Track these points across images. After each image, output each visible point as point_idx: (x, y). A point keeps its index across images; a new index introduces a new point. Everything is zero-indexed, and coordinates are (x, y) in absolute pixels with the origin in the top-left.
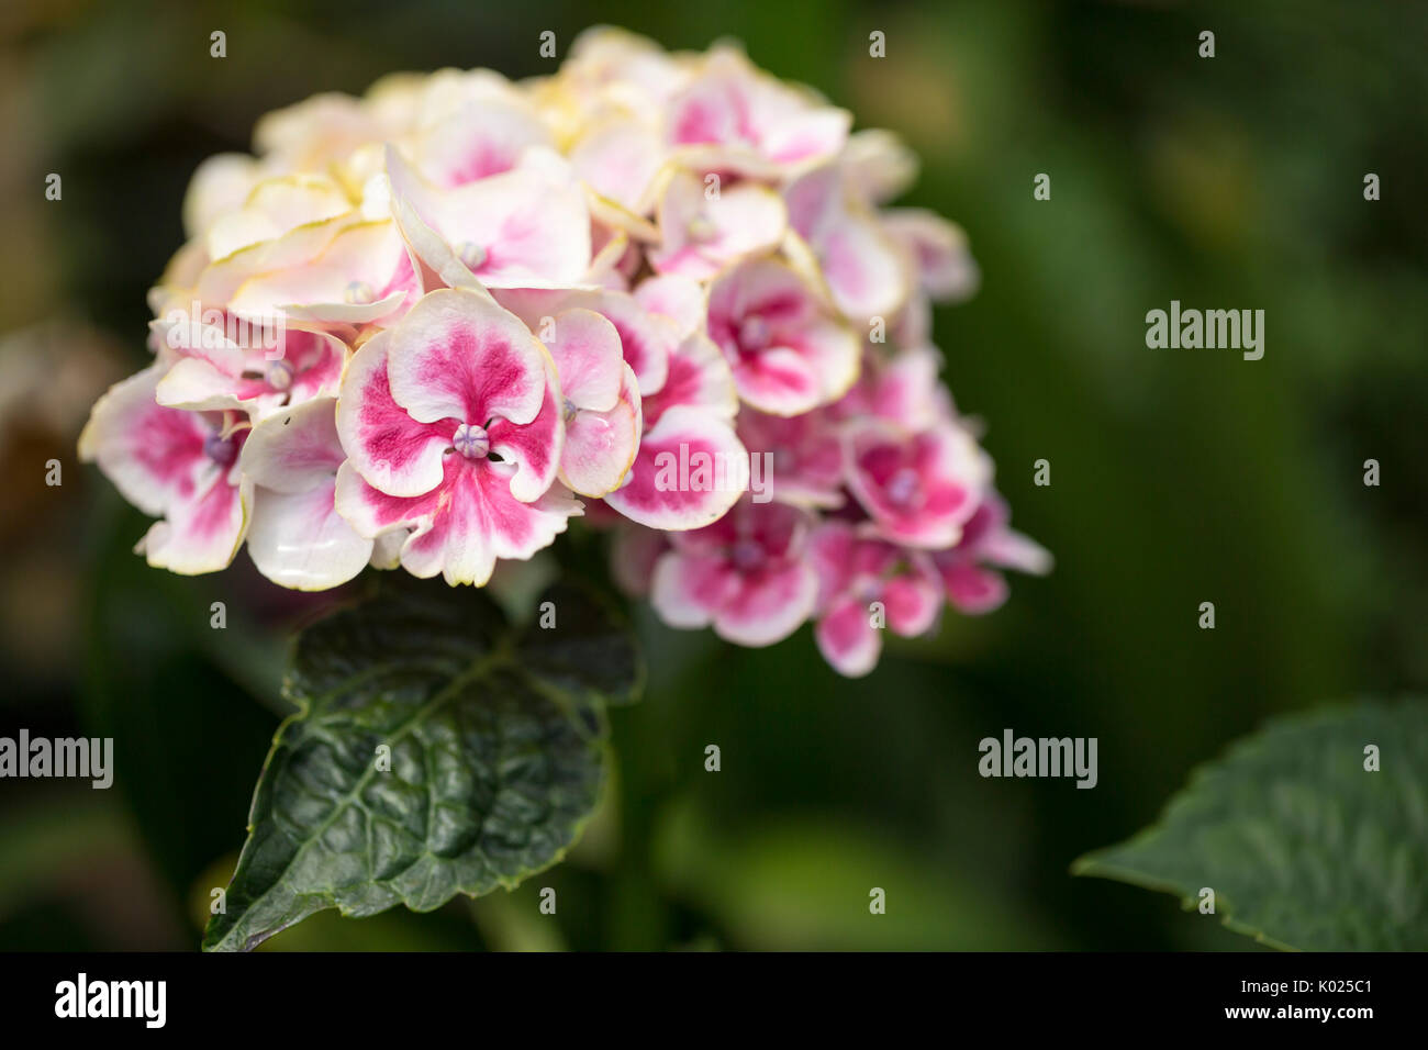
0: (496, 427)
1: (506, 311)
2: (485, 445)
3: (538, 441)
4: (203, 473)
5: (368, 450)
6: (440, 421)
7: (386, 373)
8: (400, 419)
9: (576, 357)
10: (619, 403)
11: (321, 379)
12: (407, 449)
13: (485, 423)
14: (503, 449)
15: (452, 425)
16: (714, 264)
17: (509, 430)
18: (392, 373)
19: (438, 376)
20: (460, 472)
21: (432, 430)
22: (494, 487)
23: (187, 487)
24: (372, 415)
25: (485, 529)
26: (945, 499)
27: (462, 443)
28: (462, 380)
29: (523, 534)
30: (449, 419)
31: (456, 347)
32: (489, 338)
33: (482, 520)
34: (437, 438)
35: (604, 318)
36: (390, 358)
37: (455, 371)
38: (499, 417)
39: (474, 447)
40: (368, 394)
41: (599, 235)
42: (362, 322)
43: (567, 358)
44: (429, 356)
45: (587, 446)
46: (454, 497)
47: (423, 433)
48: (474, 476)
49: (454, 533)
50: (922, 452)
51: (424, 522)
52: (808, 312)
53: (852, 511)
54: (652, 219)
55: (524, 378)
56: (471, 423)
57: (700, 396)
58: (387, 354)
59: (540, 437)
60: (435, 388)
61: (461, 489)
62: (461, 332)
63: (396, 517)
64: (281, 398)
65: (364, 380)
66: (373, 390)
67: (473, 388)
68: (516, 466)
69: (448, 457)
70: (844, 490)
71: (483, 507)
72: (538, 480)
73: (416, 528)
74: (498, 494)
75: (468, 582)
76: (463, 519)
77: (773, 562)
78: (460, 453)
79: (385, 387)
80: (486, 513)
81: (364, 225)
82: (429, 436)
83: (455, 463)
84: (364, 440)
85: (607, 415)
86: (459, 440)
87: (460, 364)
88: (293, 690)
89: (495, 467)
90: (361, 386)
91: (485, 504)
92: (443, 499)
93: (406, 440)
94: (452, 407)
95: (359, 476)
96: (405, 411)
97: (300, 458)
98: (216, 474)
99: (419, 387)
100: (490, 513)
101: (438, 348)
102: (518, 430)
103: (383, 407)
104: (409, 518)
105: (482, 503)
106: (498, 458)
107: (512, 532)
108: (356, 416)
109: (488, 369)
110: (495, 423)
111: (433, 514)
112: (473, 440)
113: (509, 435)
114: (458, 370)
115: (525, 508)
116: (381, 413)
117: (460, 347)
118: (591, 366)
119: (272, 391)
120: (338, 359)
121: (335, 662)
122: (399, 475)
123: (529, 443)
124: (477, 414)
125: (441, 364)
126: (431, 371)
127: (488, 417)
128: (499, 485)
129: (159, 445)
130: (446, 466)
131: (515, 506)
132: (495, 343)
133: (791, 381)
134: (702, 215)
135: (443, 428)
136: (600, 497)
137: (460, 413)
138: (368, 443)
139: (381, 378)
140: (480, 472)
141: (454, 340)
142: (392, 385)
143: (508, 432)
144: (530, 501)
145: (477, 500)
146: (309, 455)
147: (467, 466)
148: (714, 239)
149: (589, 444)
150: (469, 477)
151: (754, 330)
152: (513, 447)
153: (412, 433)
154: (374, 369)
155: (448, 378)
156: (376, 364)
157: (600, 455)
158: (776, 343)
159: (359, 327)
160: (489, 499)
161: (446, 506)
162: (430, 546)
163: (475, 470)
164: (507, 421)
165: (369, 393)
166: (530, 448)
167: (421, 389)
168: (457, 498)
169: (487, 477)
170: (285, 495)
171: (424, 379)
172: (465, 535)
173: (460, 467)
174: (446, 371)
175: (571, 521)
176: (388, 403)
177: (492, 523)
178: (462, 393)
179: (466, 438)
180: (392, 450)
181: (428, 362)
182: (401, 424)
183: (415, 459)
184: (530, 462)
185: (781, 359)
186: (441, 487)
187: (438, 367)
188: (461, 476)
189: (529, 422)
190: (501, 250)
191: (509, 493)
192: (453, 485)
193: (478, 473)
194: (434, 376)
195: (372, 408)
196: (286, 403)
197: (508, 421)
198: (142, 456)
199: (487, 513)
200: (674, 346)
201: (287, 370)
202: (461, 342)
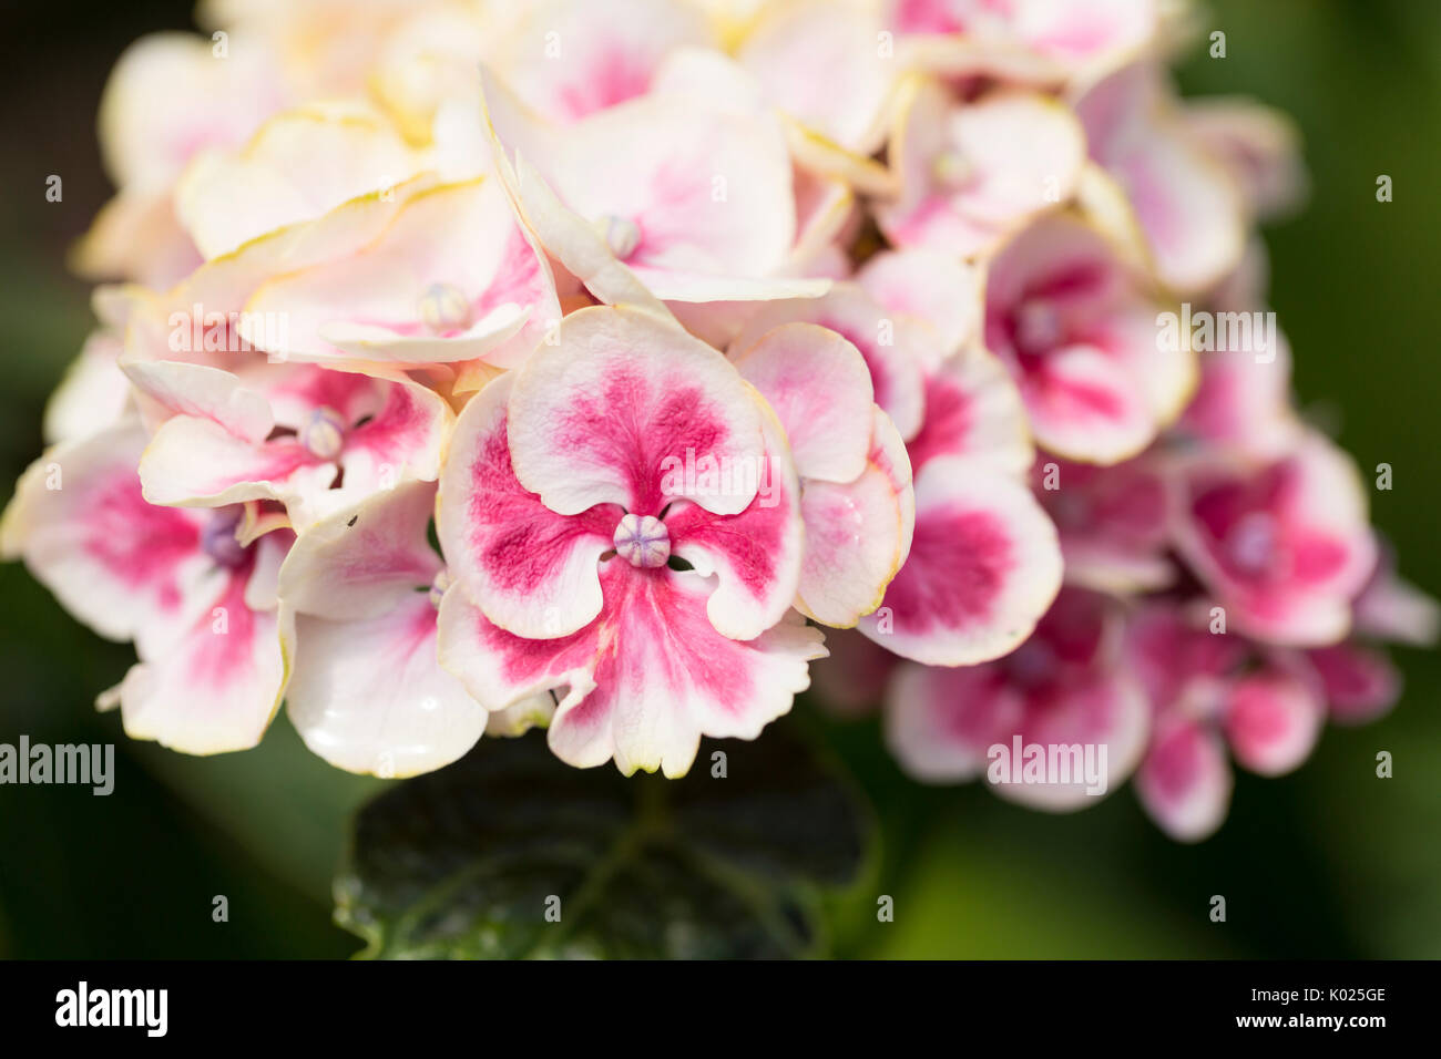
0: (679, 516)
1: (700, 342)
2: (664, 547)
3: (754, 543)
4: (198, 579)
5: (485, 566)
6: (591, 510)
7: (505, 440)
8: (531, 511)
9: (795, 399)
10: (867, 469)
11: (394, 444)
12: (544, 558)
13: (660, 511)
14: (691, 551)
15: (609, 514)
16: (979, 226)
17: (703, 523)
18: (515, 440)
19: (585, 441)
20: (626, 589)
21: (580, 523)
22: (682, 612)
23: (171, 597)
24: (490, 509)
25: (675, 685)
26: (1319, 560)
27: (630, 546)
28: (624, 445)
29: (740, 694)
30: (604, 505)
31: (614, 395)
32: (669, 382)
33: (668, 668)
34: (588, 537)
35: (839, 337)
36: (511, 417)
37: (613, 432)
38: (682, 500)
39: (649, 553)
40: (480, 474)
41: (805, 188)
42: (462, 359)
43: (782, 399)
44: (573, 411)
45: (820, 539)
46: (621, 632)
47: (566, 532)
48: (649, 595)
49: (625, 689)
50: (1275, 485)
51: (580, 680)
52: (1116, 290)
53: (1186, 587)
54: (881, 157)
55: (727, 443)
56: (640, 513)
57: (973, 439)
58: (506, 410)
59: (758, 536)
60: (580, 458)
61: (631, 618)
62: (622, 372)
63: (534, 670)
64: (329, 472)
65: (474, 454)
66: (486, 468)
67: (642, 458)
68: (714, 578)
69: (606, 566)
70: (1172, 556)
71: (668, 647)
72: (754, 603)
73: (566, 689)
74: (690, 625)
75: (651, 768)
76: (636, 667)
77: (1069, 672)
78: (626, 561)
79: (504, 460)
80: (674, 657)
81: (441, 189)
82: (576, 535)
83: (618, 576)
84: (478, 550)
85: (848, 487)
86: (625, 542)
87: (621, 422)
88: (353, 912)
89: (680, 579)
90: (470, 464)
91: (672, 643)
92: (605, 636)
93: (542, 544)
94: (611, 487)
95: (476, 608)
96: (537, 497)
97: (368, 570)
98: (221, 581)
99: (557, 459)
100: (682, 657)
101: (585, 397)
102: (718, 523)
103: (503, 494)
104: (555, 671)
105: (667, 642)
106: (682, 565)
107: (721, 690)
108: (465, 512)
109: (667, 429)
110: (675, 511)
111: (591, 663)
112: (647, 541)
113: (701, 529)
114: (618, 429)
115: (736, 648)
116: (500, 504)
117: (620, 394)
118: (818, 412)
119: (313, 461)
120: (424, 416)
121: (412, 860)
122: (533, 601)
123: (737, 544)
124: (649, 498)
125: (591, 421)
126: (575, 433)
127: (666, 501)
128: (689, 610)
129: (124, 534)
130: (604, 581)
131: (719, 646)
132: (677, 389)
133: (1099, 402)
134: (949, 147)
135: (597, 521)
136: (852, 626)
137: (622, 497)
138: (485, 555)
139: (497, 447)
140: (658, 589)
141: (610, 383)
142: (515, 460)
143: (698, 525)
144: (745, 639)
145: (657, 633)
146: (382, 565)
147: (637, 578)
148: (972, 185)
149: (824, 536)
150: (640, 597)
151: (1040, 321)
152: (709, 548)
153: (549, 532)
154: (486, 434)
155: (602, 443)
156: (489, 427)
157: (841, 552)
158: (1073, 338)
159: (458, 368)
160: (677, 634)
161: (611, 647)
162: (589, 715)
163: (649, 586)
164: (696, 508)
165: (481, 472)
166: (739, 551)
167: (561, 461)
168: (626, 635)
169: (669, 599)
170: (339, 623)
171: (564, 447)
172: (641, 691)
173: (625, 583)
174: (600, 432)
175: (814, 667)
176: (510, 485)
177: (687, 675)
178: (625, 466)
179: (635, 539)
180: (520, 562)
181: (569, 419)
182: (534, 520)
183: (557, 574)
184: (740, 573)
185: (1079, 365)
186: (603, 616)
187: (586, 426)
188: (630, 597)
189: (737, 512)
190: (658, 222)
191: (706, 622)
192: (618, 613)
193: (656, 591)
194: (579, 441)
195: (487, 497)
196: (337, 483)
197: (700, 508)
198: (96, 549)
199: (678, 659)
200: (932, 364)
201: (336, 426)
202: (622, 389)
